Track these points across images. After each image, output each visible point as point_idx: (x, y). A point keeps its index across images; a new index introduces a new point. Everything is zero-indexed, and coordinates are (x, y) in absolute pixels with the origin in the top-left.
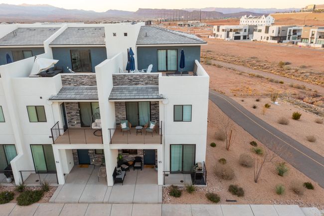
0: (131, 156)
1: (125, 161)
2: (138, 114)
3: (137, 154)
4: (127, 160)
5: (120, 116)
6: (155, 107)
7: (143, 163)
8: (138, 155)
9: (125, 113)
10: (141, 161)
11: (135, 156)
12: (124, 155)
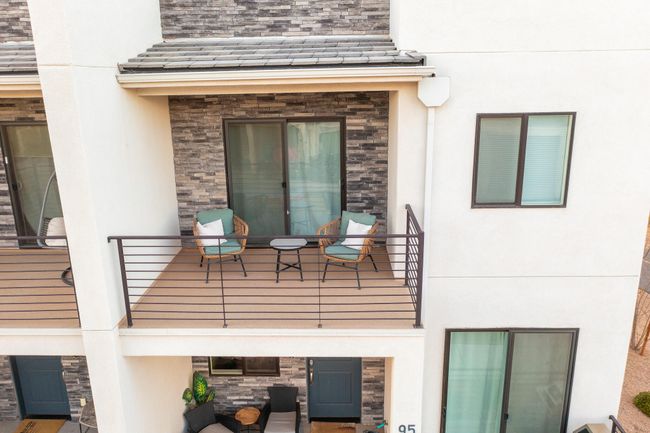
0: (251, 383)
1: (221, 406)
2: (285, 185)
3: (278, 373)
4: (235, 400)
5: (198, 194)
6: (367, 147)
7: (304, 413)
8: (283, 380)
9: (221, 178)
10: (297, 408)
11: (269, 382)
12: (220, 381)
